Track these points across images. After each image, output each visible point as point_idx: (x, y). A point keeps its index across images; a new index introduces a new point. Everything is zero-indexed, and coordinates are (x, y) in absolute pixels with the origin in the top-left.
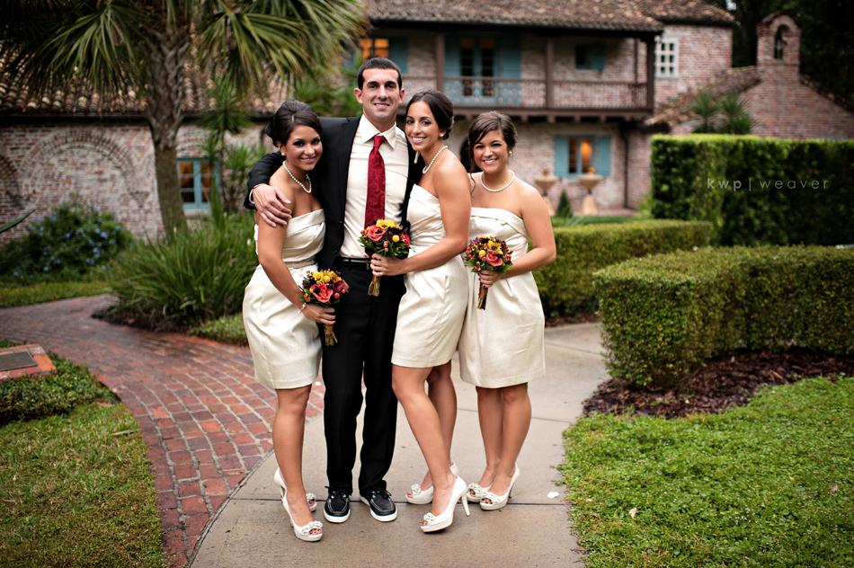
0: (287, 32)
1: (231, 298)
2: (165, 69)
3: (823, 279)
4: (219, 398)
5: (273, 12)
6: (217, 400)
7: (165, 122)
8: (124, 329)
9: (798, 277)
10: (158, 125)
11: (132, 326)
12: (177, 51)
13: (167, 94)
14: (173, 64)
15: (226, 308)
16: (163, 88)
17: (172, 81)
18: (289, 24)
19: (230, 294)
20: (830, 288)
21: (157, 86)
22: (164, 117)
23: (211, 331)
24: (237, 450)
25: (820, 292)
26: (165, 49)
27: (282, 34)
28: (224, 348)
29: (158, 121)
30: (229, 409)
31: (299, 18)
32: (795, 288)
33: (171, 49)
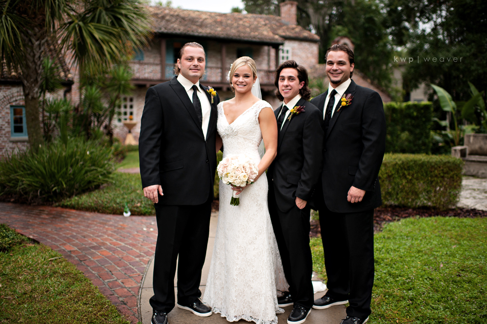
0: (111, 34)
1: (78, 185)
2: (34, 52)
3: (405, 169)
4: (99, 239)
5: (102, 22)
6: (98, 240)
7: (32, 83)
8: (10, 204)
9: (393, 169)
10: (28, 84)
11: (14, 202)
12: (40, 42)
13: (34, 66)
14: (38, 49)
15: (75, 191)
16: (31, 63)
17: (37, 59)
18: (111, 29)
19: (77, 183)
20: (409, 174)
21: (28, 61)
22: (32, 80)
23: (70, 204)
24: (129, 264)
25: (404, 176)
26: (33, 40)
27: (108, 35)
28: (82, 213)
29: (28, 82)
30: (109, 244)
31: (117, 26)
32: (393, 175)
33: (37, 40)
